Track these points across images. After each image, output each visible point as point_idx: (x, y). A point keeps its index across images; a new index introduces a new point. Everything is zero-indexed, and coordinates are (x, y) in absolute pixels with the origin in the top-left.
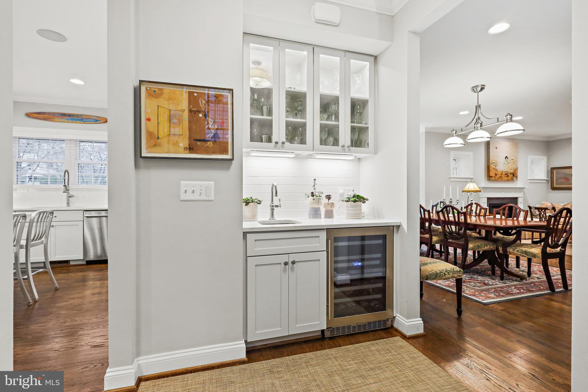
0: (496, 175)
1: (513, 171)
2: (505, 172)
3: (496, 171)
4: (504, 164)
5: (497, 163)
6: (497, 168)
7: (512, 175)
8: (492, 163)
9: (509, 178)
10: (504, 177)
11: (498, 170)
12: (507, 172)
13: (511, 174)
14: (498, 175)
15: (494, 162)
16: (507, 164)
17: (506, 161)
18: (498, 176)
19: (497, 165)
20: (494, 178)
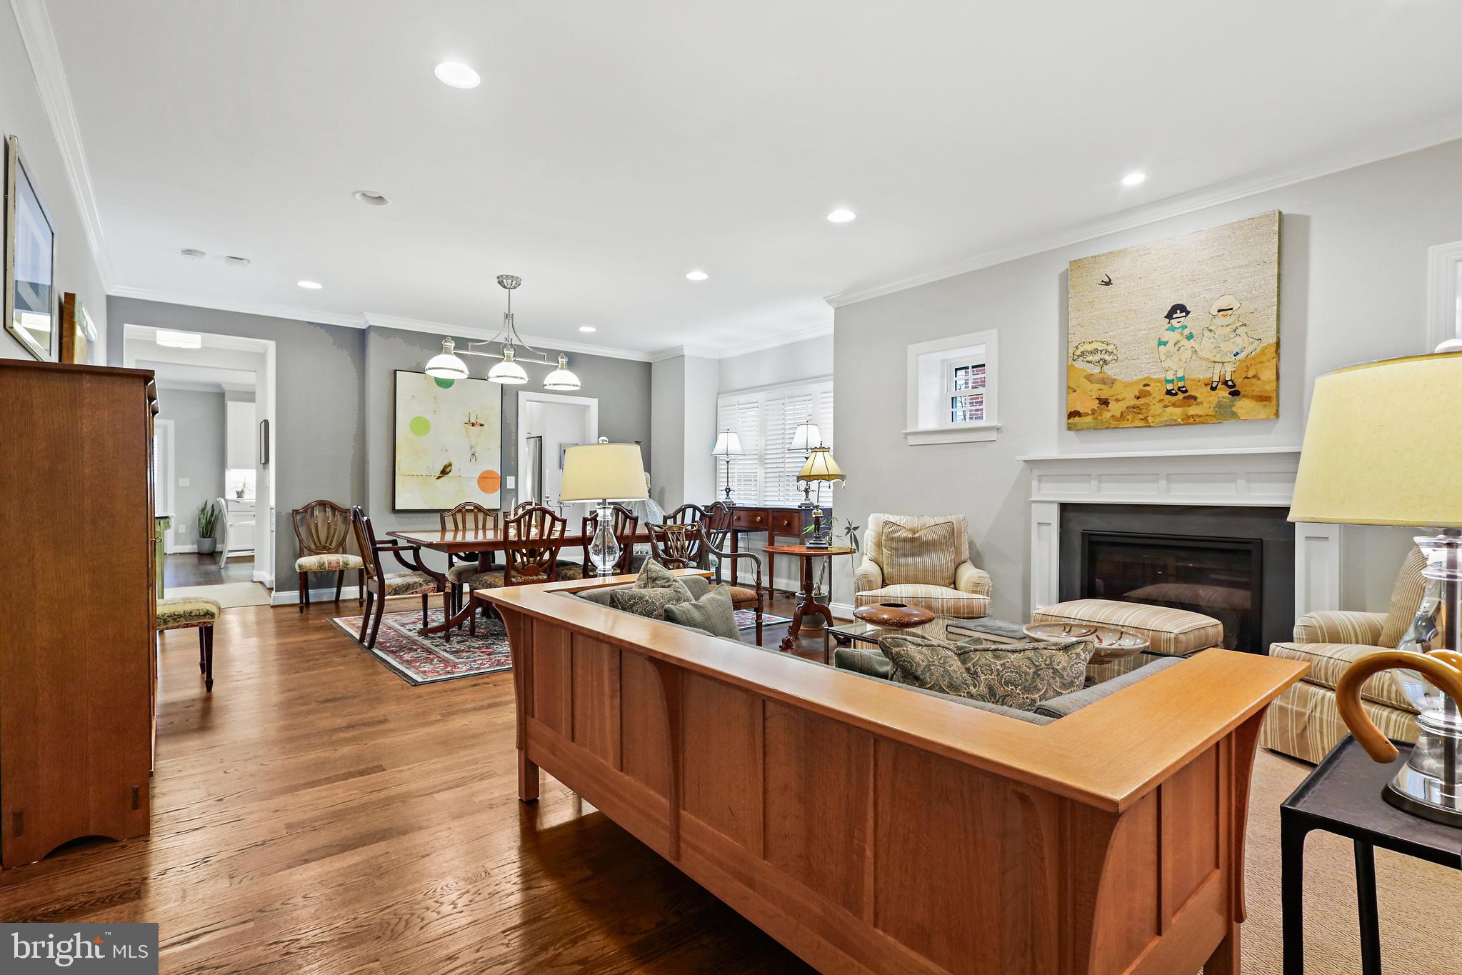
0: (1104, 402)
1: (1229, 368)
2: (1168, 381)
3: (1102, 386)
4: (1162, 343)
5: (1110, 348)
6: (1111, 371)
7: (1224, 393)
8: (1078, 353)
9: (1193, 410)
10: (1156, 408)
11: (1119, 378)
12: (1182, 379)
13: (1213, 389)
14: (1117, 400)
15: (1089, 347)
16: (1185, 342)
17: (1173, 329)
18: (1116, 409)
19: (1107, 357)
20: (1089, 419)
